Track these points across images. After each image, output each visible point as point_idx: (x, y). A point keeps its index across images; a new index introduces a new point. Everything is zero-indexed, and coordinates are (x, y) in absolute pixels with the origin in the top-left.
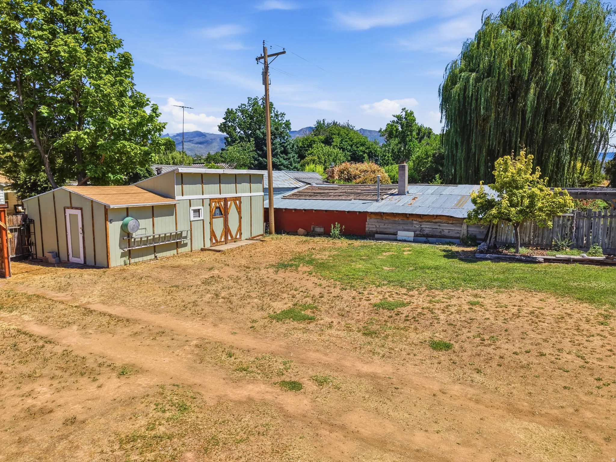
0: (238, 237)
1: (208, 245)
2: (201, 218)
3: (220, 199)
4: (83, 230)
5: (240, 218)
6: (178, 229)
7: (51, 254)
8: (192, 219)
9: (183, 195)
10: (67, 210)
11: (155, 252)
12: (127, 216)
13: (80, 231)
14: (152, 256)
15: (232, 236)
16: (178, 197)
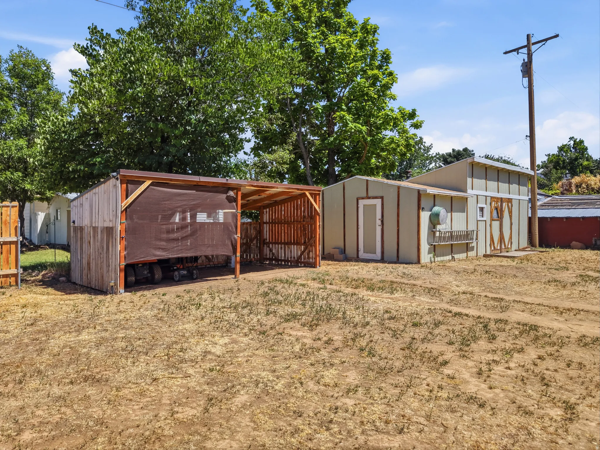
0: (509, 247)
1: (488, 252)
2: (484, 219)
3: (498, 198)
4: (382, 222)
5: (511, 224)
6: (468, 228)
7: (338, 250)
8: (479, 219)
9: (472, 189)
10: (360, 201)
11: (452, 252)
12: (434, 206)
13: (379, 222)
14: (449, 257)
15: (505, 246)
16: (470, 191)
